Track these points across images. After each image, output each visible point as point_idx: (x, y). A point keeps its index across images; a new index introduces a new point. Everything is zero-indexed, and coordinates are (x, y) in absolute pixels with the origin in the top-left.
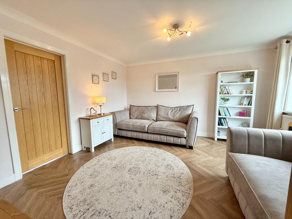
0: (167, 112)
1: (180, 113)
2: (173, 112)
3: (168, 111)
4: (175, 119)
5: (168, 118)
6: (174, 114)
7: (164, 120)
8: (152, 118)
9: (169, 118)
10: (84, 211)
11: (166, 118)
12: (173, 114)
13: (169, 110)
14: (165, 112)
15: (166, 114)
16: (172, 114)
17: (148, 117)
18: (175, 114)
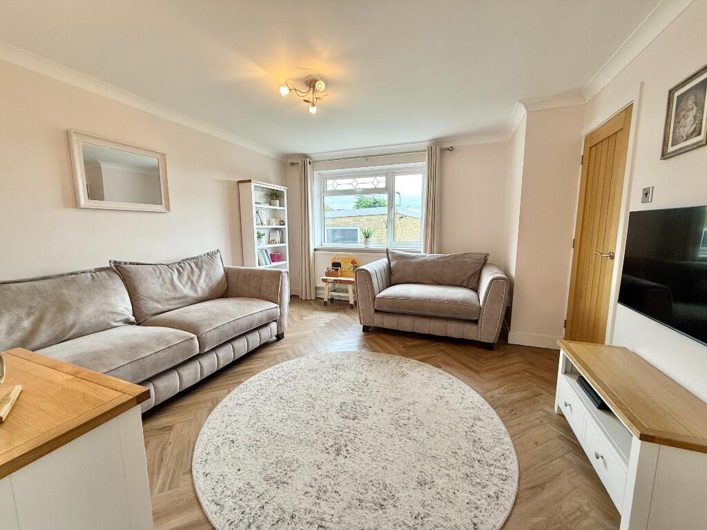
0: (167, 280)
1: (206, 275)
2: (185, 277)
3: (170, 275)
4: (200, 294)
5: (180, 298)
6: (192, 282)
7: (170, 307)
8: (119, 318)
9: (186, 297)
10: (486, 467)
11: (175, 299)
12: (189, 283)
13: (172, 275)
14: (161, 281)
15: (170, 286)
16: (186, 283)
17: (101, 318)
18: (195, 282)
